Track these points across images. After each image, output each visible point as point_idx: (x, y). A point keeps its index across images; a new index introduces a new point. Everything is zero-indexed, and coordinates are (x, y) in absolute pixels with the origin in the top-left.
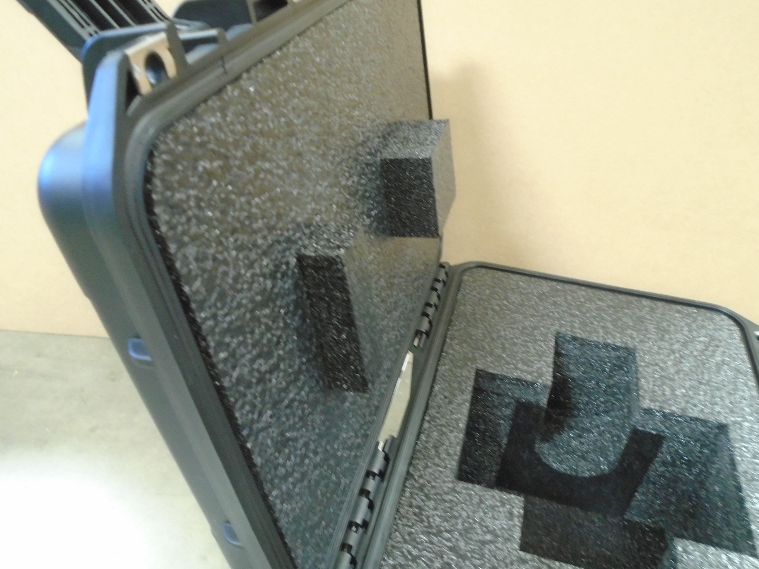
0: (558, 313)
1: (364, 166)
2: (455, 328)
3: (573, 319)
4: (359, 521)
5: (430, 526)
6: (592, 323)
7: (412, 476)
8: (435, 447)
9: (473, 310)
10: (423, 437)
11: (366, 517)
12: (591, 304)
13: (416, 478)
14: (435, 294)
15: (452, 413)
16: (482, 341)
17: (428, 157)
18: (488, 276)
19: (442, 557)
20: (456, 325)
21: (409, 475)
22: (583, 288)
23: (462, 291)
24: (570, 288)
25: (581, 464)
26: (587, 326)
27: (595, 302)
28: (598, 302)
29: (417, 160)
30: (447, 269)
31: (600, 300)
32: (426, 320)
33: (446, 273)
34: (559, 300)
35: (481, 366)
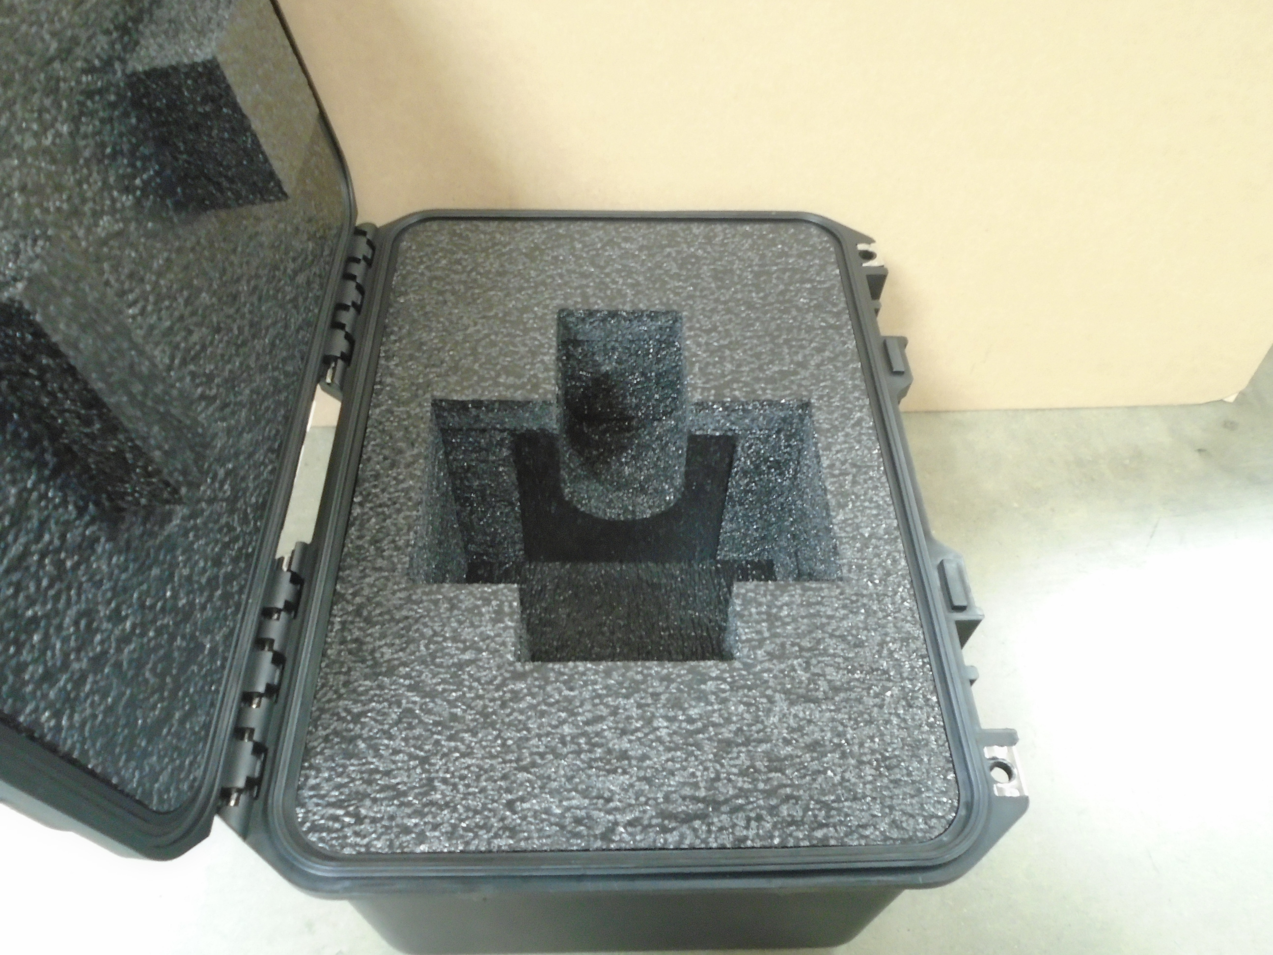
0: (561, 276)
1: (81, 98)
2: (393, 338)
3: (584, 282)
4: (261, 688)
5: (376, 664)
6: (614, 282)
7: (342, 597)
8: (375, 541)
9: (420, 300)
10: (353, 531)
11: (273, 678)
12: (613, 249)
13: (349, 597)
14: (352, 285)
15: (399, 482)
16: (439, 350)
17: (209, 57)
18: (442, 235)
19: (399, 705)
20: (392, 333)
21: (336, 597)
22: (600, 224)
23: (401, 271)
24: (578, 228)
25: (639, 500)
26: (608, 287)
27: (619, 245)
28: (623, 245)
29: (193, 66)
30: (369, 236)
31: (626, 239)
32: (340, 336)
33: (370, 243)
34: (562, 253)
35: (438, 394)
